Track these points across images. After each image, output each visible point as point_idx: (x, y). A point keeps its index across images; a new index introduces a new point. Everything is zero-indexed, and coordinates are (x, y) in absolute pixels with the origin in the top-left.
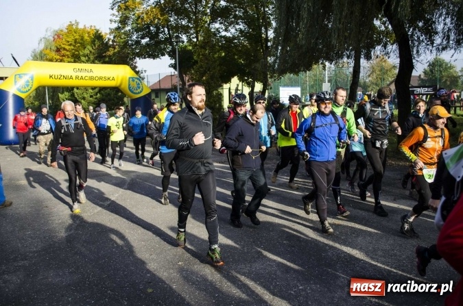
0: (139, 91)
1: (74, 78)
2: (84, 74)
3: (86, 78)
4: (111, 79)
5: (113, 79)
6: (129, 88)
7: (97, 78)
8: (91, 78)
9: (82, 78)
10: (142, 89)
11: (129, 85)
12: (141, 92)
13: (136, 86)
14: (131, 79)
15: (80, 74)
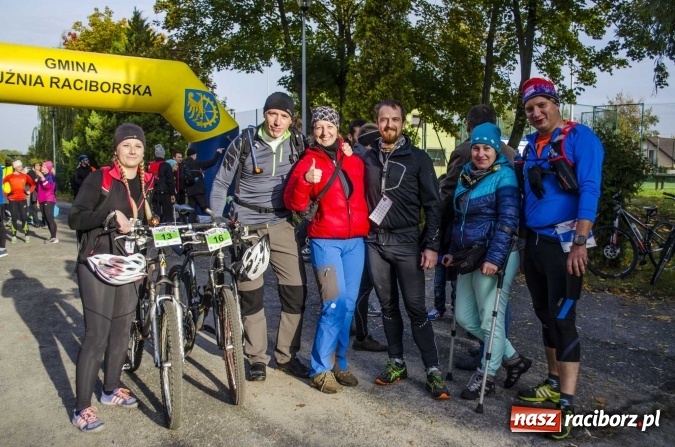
0: (209, 123)
1: (47, 82)
2: (72, 75)
3: (78, 85)
4: (142, 90)
5: (148, 91)
6: (187, 115)
7: (105, 87)
8: (92, 86)
9: (67, 84)
10: (218, 120)
11: (187, 108)
12: (214, 126)
13: (202, 111)
14: (191, 95)
15: (62, 74)
